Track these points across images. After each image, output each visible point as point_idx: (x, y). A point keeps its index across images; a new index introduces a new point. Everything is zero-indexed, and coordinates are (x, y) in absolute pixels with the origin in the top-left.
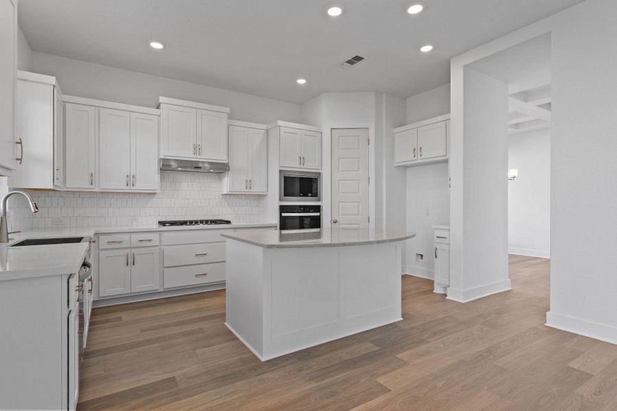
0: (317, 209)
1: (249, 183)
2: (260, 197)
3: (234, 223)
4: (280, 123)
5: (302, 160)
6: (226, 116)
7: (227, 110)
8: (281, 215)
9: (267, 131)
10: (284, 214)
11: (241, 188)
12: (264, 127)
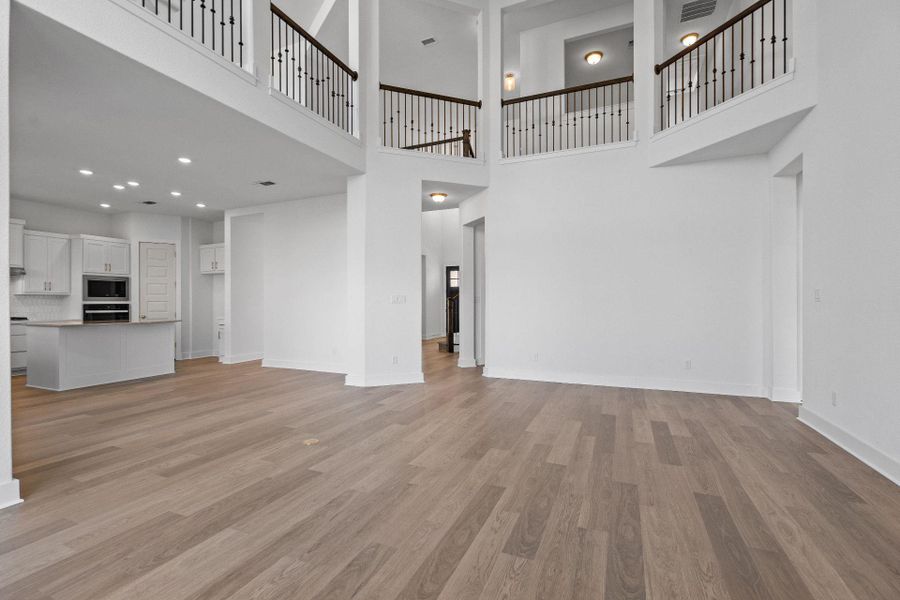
0: (126, 307)
1: (48, 286)
2: (62, 297)
3: (31, 320)
4: (83, 236)
5: (108, 266)
6: (21, 227)
7: (24, 222)
8: (84, 312)
9: (70, 240)
10: (87, 312)
11: (40, 289)
12: (67, 236)
